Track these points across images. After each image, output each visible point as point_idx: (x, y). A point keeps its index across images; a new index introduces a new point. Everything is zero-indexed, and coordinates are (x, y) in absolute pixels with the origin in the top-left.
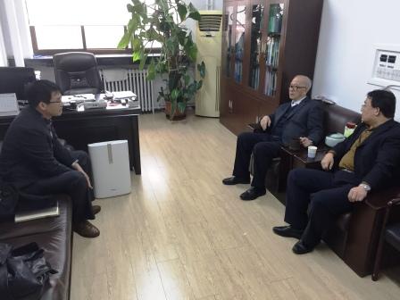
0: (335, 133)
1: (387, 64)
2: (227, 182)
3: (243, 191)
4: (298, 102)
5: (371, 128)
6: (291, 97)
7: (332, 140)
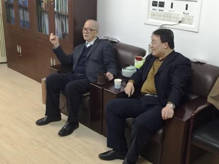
0: (129, 66)
1: (158, 8)
2: (40, 123)
3: (60, 128)
4: (92, 43)
5: (161, 59)
6: (85, 38)
7: (127, 71)
